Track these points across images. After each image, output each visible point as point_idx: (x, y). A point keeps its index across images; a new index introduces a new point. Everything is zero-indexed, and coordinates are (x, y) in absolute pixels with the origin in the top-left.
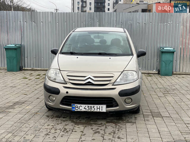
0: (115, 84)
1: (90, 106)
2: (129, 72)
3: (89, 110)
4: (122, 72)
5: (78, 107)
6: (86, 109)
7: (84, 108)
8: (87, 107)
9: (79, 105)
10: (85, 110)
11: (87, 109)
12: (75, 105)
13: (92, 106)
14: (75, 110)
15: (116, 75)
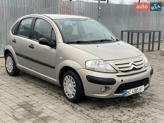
3: (135, 93)
5: (128, 93)
7: (132, 92)
9: (129, 90)
11: (134, 92)
12: (127, 91)
14: (127, 96)
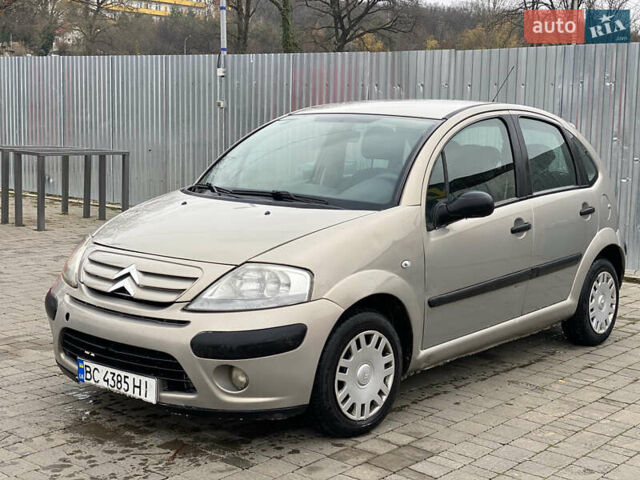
0: (192, 307)
1: (117, 372)
2: (269, 271)
3: (116, 388)
4: (237, 266)
5: (90, 373)
6: (107, 381)
7: (104, 379)
8: (109, 376)
9: (93, 366)
10: (105, 385)
11: (109, 382)
13: (123, 374)
14: (85, 381)
15: (209, 273)
